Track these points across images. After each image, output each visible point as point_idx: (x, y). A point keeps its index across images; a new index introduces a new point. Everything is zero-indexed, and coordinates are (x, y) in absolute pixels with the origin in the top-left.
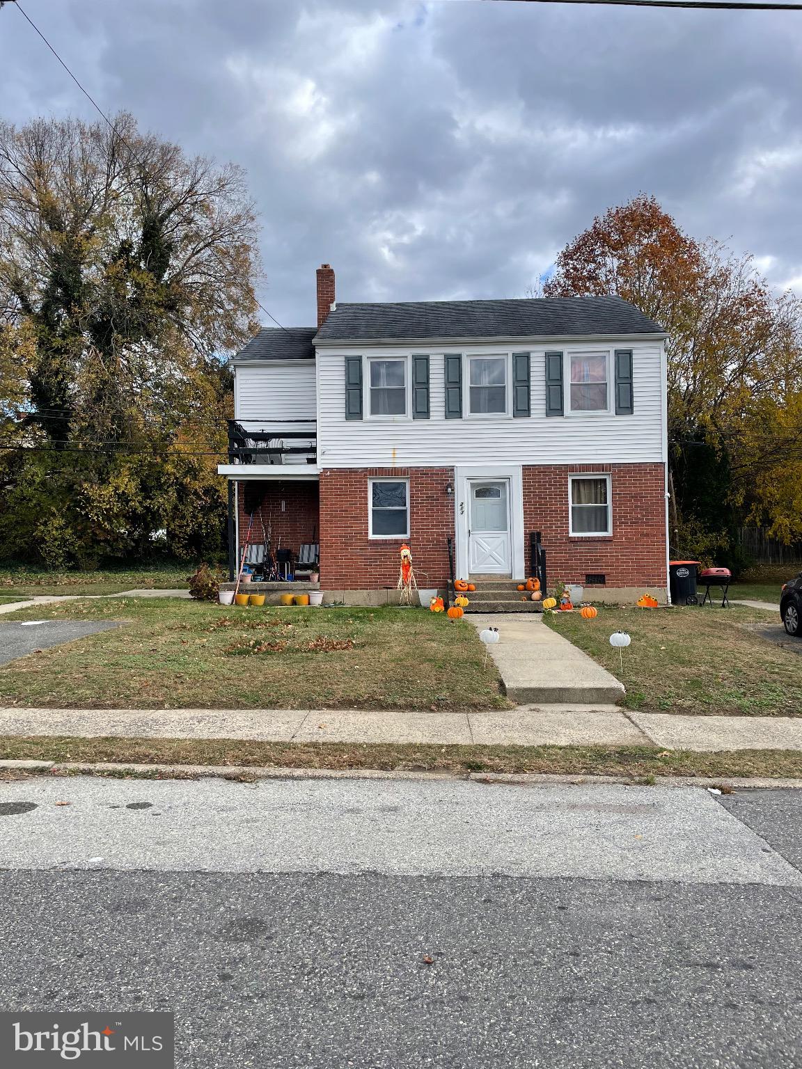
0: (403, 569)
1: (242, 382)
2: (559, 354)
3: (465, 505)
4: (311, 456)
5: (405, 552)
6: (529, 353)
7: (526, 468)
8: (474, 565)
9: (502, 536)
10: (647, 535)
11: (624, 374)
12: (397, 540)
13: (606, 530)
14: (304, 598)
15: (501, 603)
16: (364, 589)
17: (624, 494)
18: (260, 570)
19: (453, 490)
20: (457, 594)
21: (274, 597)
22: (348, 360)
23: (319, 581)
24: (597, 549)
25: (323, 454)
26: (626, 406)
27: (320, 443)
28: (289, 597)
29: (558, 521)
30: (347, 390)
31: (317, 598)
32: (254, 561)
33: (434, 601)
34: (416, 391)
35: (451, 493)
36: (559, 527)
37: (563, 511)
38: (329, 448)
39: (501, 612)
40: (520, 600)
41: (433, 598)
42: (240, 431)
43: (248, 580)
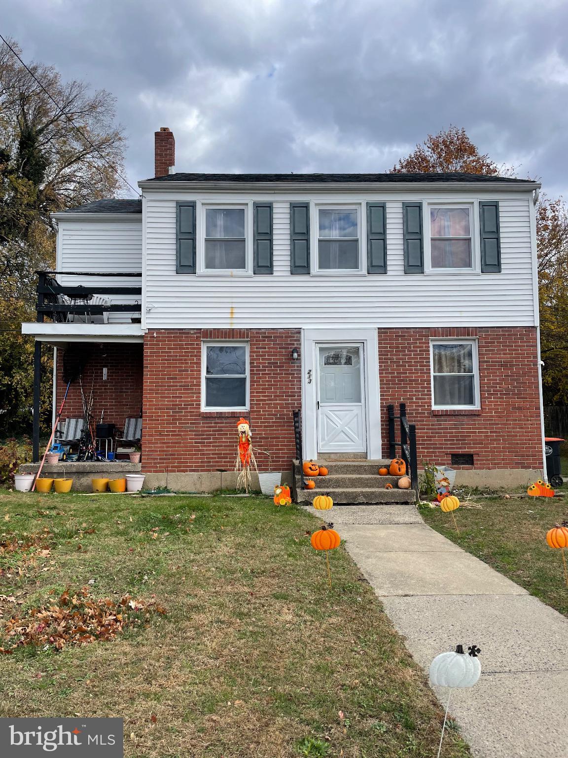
0: (240, 447)
1: (65, 237)
2: (418, 205)
3: (313, 373)
4: (135, 315)
5: (244, 427)
6: (384, 204)
7: (382, 331)
8: (324, 442)
9: (355, 409)
10: (520, 408)
11: (490, 227)
12: (234, 413)
13: (471, 402)
14: (119, 484)
15: (362, 492)
16: (194, 471)
17: (492, 362)
18: (75, 448)
19: (299, 355)
20: (307, 479)
21: (85, 481)
22: (180, 205)
23: (140, 461)
24: (463, 425)
25: (149, 312)
26: (492, 264)
27: (144, 300)
28: (101, 482)
29: (419, 391)
30: (177, 239)
31: (136, 483)
32: (70, 438)
33: (278, 491)
34: (258, 242)
35: (297, 359)
36: (420, 399)
37: (425, 381)
38: (156, 305)
39: (362, 504)
40: (384, 487)
41: (277, 487)
42: (51, 284)
43: (55, 461)
